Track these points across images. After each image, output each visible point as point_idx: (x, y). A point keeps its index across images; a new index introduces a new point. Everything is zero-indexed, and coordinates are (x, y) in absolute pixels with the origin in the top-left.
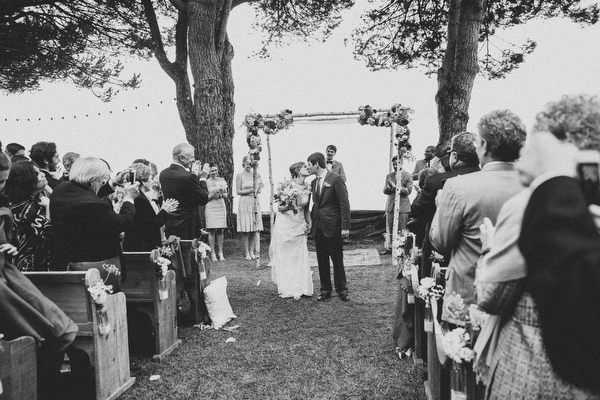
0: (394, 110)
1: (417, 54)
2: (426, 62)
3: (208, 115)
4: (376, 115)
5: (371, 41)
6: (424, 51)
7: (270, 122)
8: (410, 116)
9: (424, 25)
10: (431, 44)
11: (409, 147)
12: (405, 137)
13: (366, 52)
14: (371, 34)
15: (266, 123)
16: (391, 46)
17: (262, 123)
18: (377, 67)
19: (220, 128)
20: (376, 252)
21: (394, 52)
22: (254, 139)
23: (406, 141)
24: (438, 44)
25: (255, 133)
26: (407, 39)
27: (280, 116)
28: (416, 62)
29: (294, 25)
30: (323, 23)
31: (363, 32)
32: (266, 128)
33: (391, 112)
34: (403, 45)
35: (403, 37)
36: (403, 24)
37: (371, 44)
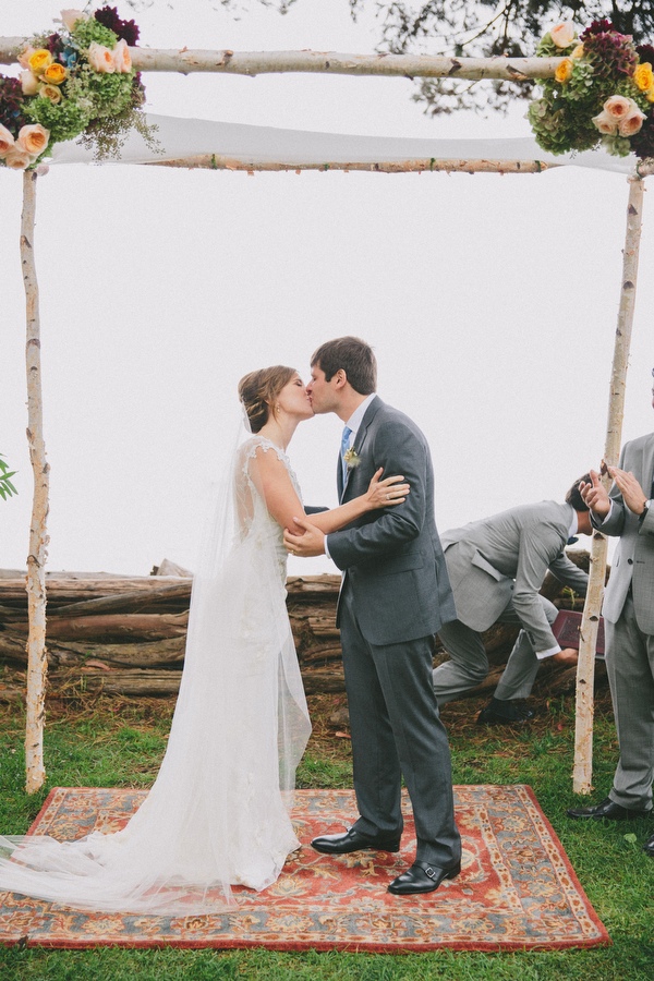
37: (435, 18)
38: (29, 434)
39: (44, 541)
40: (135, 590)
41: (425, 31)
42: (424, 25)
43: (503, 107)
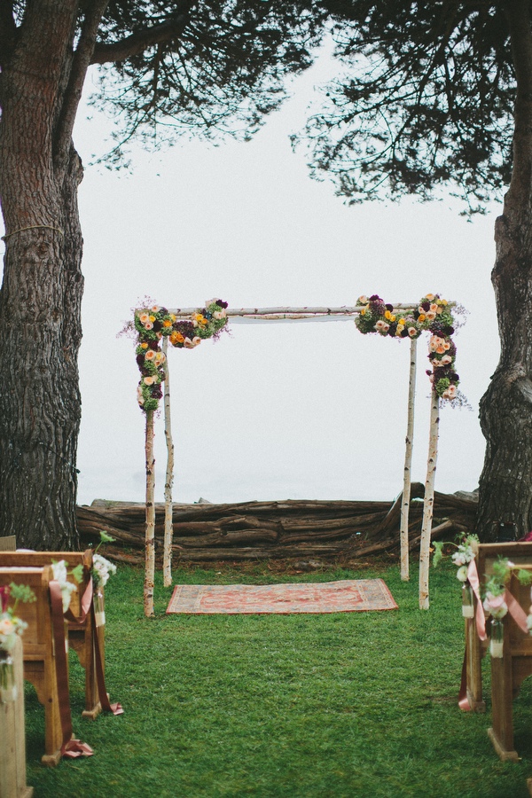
0: (426, 305)
1: (443, 173)
2: (461, 190)
3: (33, 301)
4: (391, 316)
5: (347, 141)
6: (458, 166)
7: (185, 324)
8: (457, 319)
9: (456, 114)
10: (472, 154)
11: (455, 379)
12: (447, 358)
13: (335, 165)
14: (347, 129)
15: (176, 326)
16: (389, 154)
17: (169, 326)
18: (356, 195)
19: (56, 326)
20: (382, 584)
21: (395, 167)
22: (151, 356)
23: (449, 366)
24: (485, 155)
25: (154, 346)
26: (423, 143)
27: (203, 312)
28: (440, 189)
29: (182, 102)
30: (247, 100)
31: (329, 125)
32: (176, 334)
33: (421, 311)
34: (413, 153)
35: (414, 137)
36: (416, 110)
37: (348, 149)
38: (166, 433)
39: (172, 477)
40: (193, 509)
41: (341, 157)
42: (341, 152)
43: (397, 199)
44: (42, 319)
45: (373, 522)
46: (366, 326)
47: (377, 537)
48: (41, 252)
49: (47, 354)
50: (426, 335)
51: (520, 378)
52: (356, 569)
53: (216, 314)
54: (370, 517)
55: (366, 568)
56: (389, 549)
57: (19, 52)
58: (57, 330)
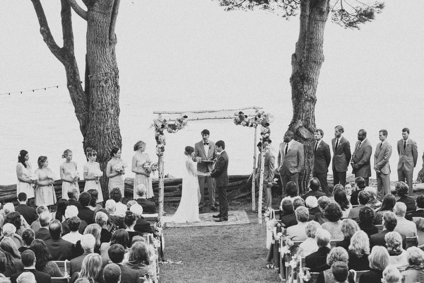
0: (259, 116)
3: (104, 102)
4: (246, 120)
7: (172, 125)
8: (270, 120)
11: (270, 142)
12: (267, 135)
15: (170, 126)
17: (167, 126)
20: (245, 213)
22: (161, 137)
23: (268, 137)
25: (162, 133)
27: (179, 121)
32: (169, 129)
33: (257, 117)
44: (107, 110)
45: (242, 184)
46: (238, 123)
47: (243, 191)
48: (106, 82)
49: (109, 123)
50: (260, 126)
51: (300, 127)
52: (235, 205)
53: (184, 121)
54: (240, 182)
55: (239, 204)
56: (248, 196)
57: (96, 4)
58: (112, 113)
